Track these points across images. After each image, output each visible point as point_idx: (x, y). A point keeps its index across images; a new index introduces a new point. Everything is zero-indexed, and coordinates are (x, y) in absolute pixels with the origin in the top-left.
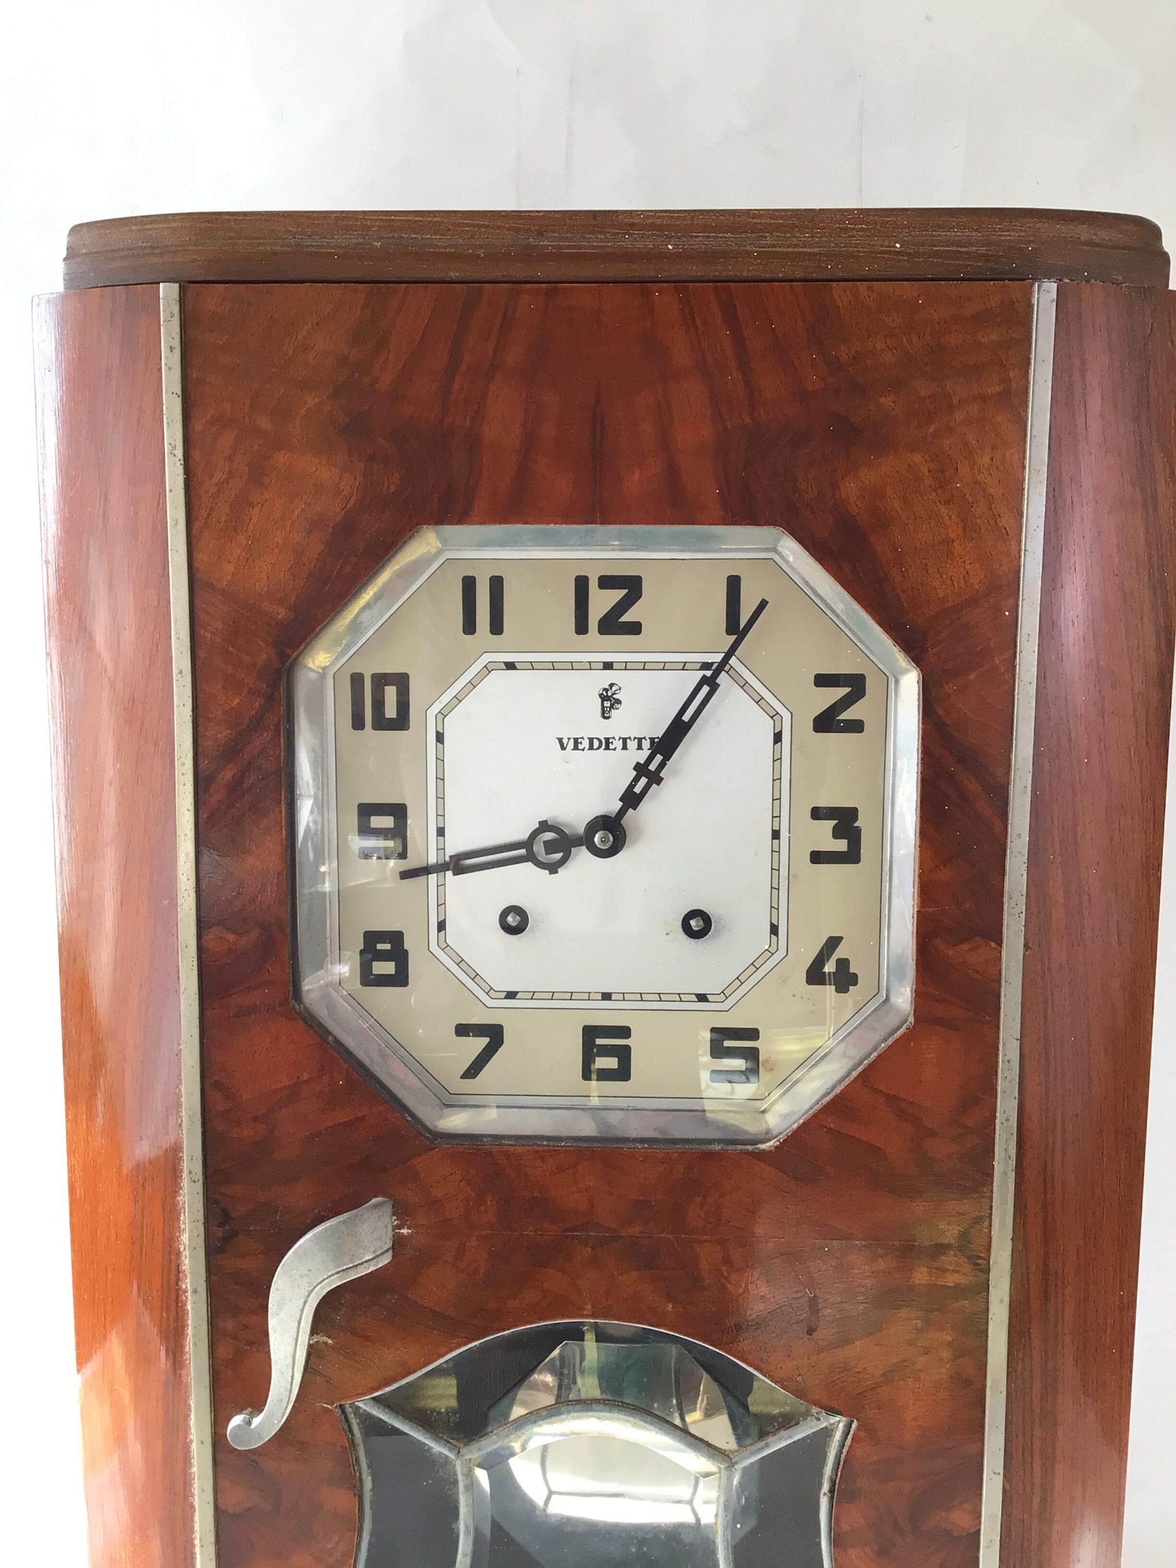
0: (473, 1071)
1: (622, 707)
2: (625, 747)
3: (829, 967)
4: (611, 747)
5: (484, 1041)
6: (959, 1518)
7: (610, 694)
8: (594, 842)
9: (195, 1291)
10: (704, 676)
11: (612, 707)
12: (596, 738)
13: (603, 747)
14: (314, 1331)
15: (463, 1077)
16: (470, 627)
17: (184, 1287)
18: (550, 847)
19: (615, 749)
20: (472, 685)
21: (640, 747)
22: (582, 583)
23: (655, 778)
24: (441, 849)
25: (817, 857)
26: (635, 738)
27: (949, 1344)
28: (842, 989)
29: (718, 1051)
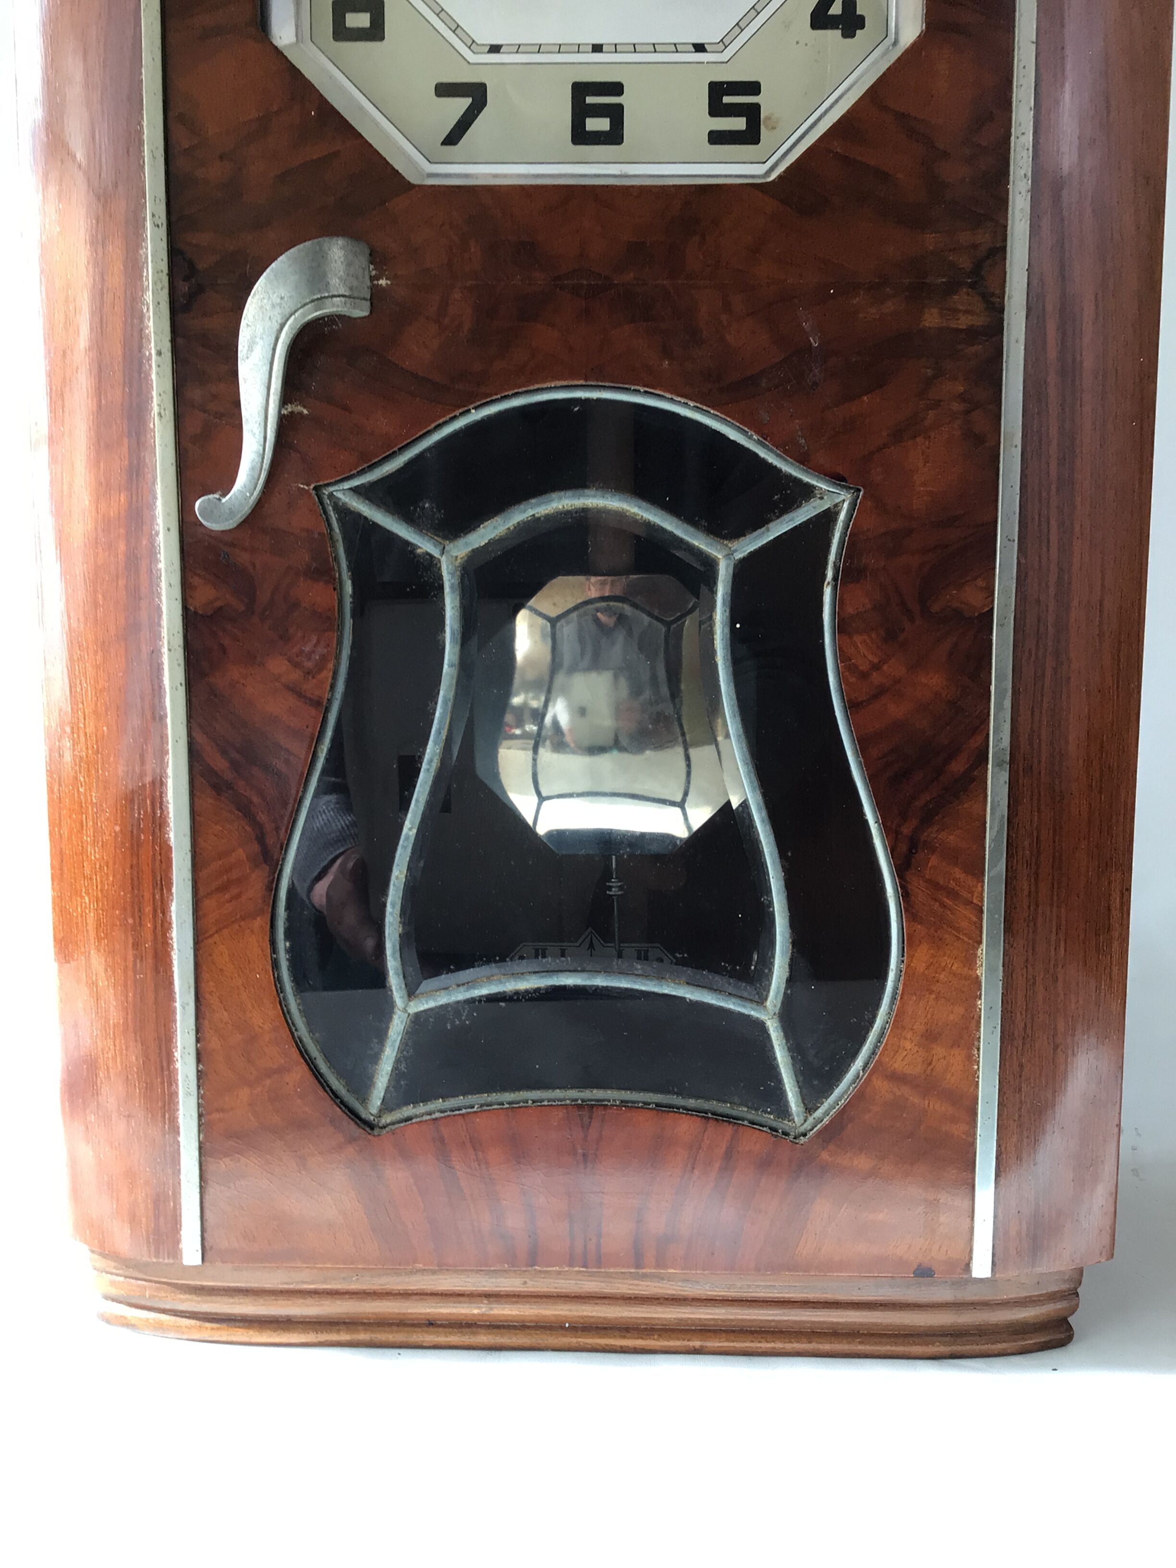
0: (453, 138)
3: (834, 12)
5: (466, 102)
6: (971, 596)
9: (159, 353)
14: (285, 399)
15: (443, 143)
17: (147, 353)
27: (961, 397)
28: (849, 33)
29: (716, 109)
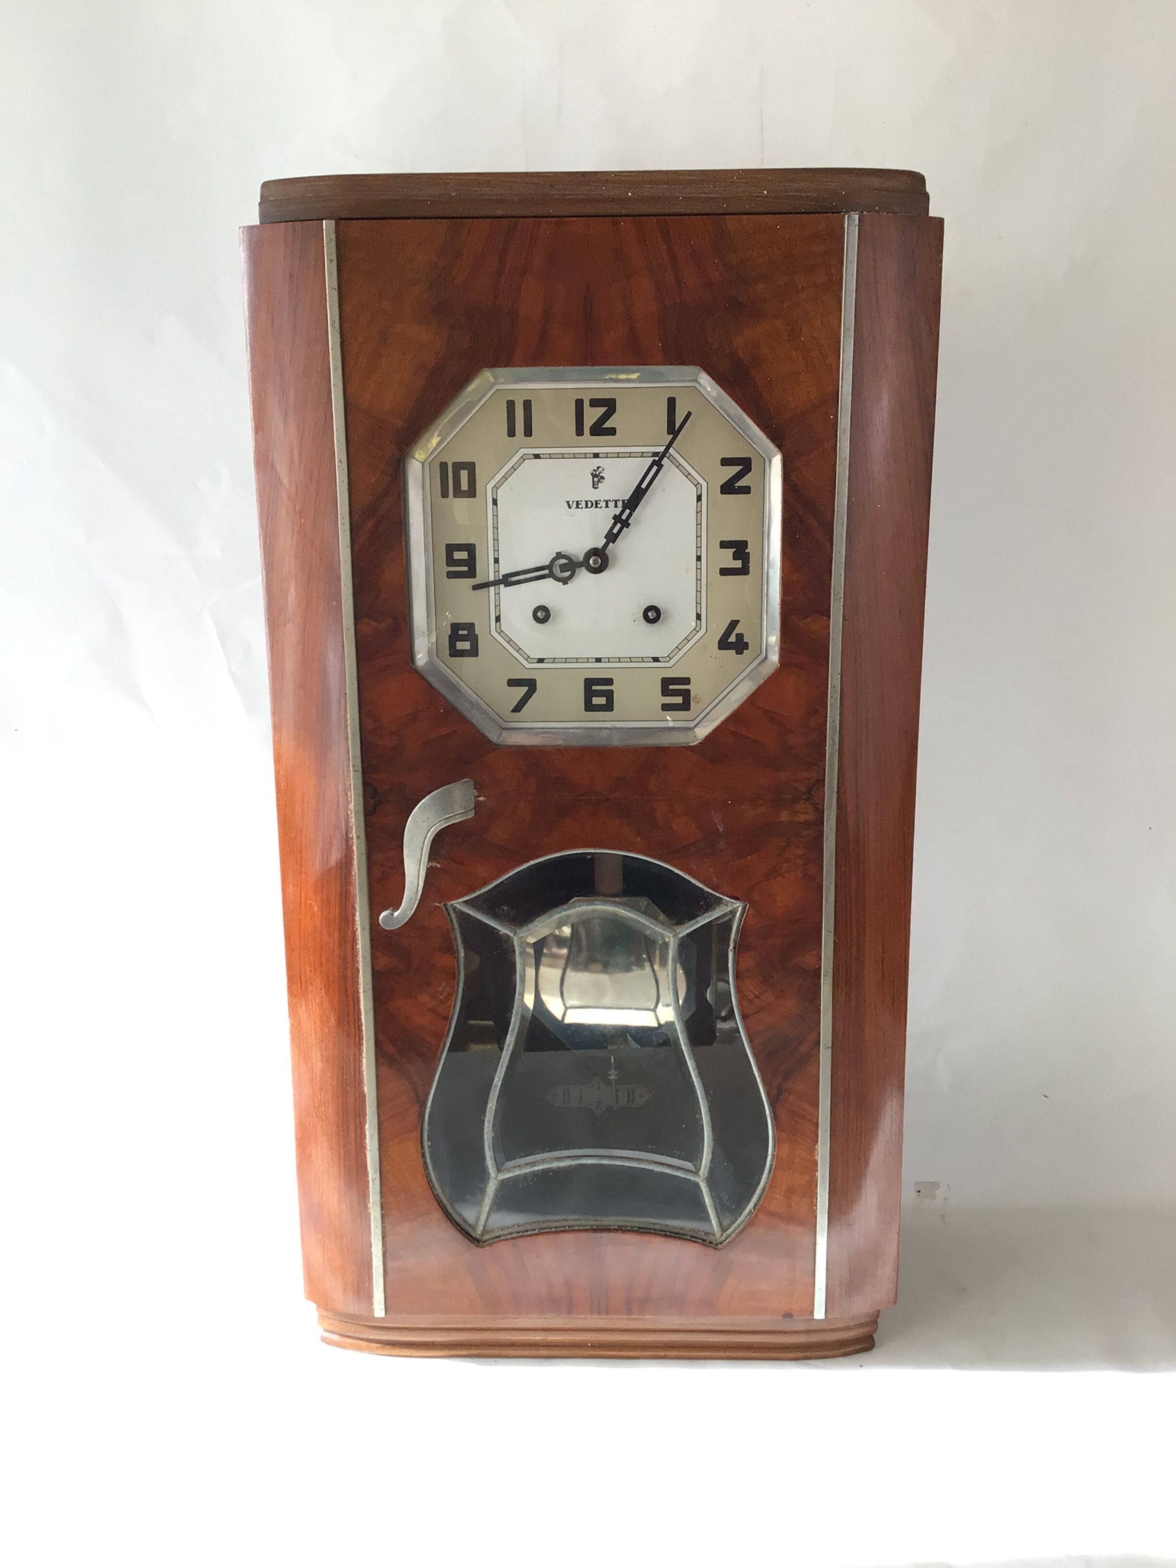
0: (518, 709)
1: (605, 481)
2: (607, 506)
3: (732, 639)
4: (599, 506)
5: (525, 689)
6: (808, 959)
7: (597, 473)
8: (590, 564)
9: (358, 837)
10: (654, 460)
11: (599, 481)
12: (590, 501)
13: (594, 506)
14: (429, 861)
15: (512, 712)
16: (511, 433)
17: (351, 836)
18: (563, 568)
19: (601, 507)
20: (514, 468)
21: (616, 506)
22: (579, 404)
23: (626, 524)
24: (497, 571)
25: (724, 572)
26: (613, 500)
27: (801, 857)
28: (739, 652)
29: (665, 692)
